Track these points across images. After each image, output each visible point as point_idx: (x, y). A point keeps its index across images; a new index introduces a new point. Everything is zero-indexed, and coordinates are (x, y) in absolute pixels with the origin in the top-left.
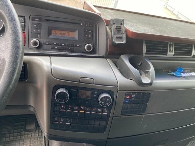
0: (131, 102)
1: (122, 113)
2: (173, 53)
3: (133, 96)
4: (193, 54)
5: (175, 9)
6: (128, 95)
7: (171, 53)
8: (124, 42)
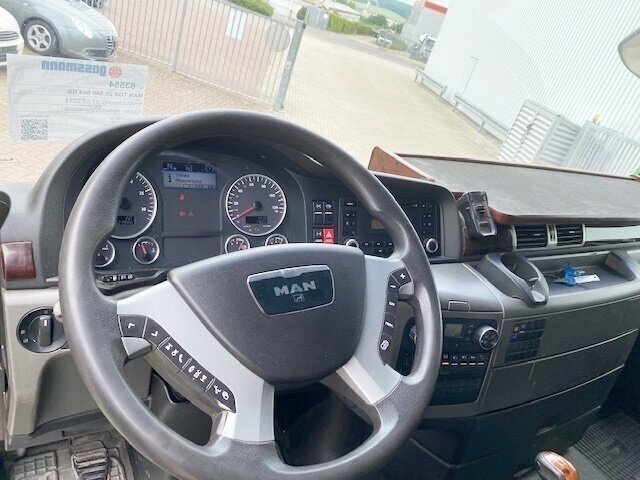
0: (521, 338)
1: (506, 360)
2: (556, 242)
3: (523, 326)
4: (584, 240)
5: (446, 87)
6: (516, 326)
7: (552, 242)
8: (493, 233)
